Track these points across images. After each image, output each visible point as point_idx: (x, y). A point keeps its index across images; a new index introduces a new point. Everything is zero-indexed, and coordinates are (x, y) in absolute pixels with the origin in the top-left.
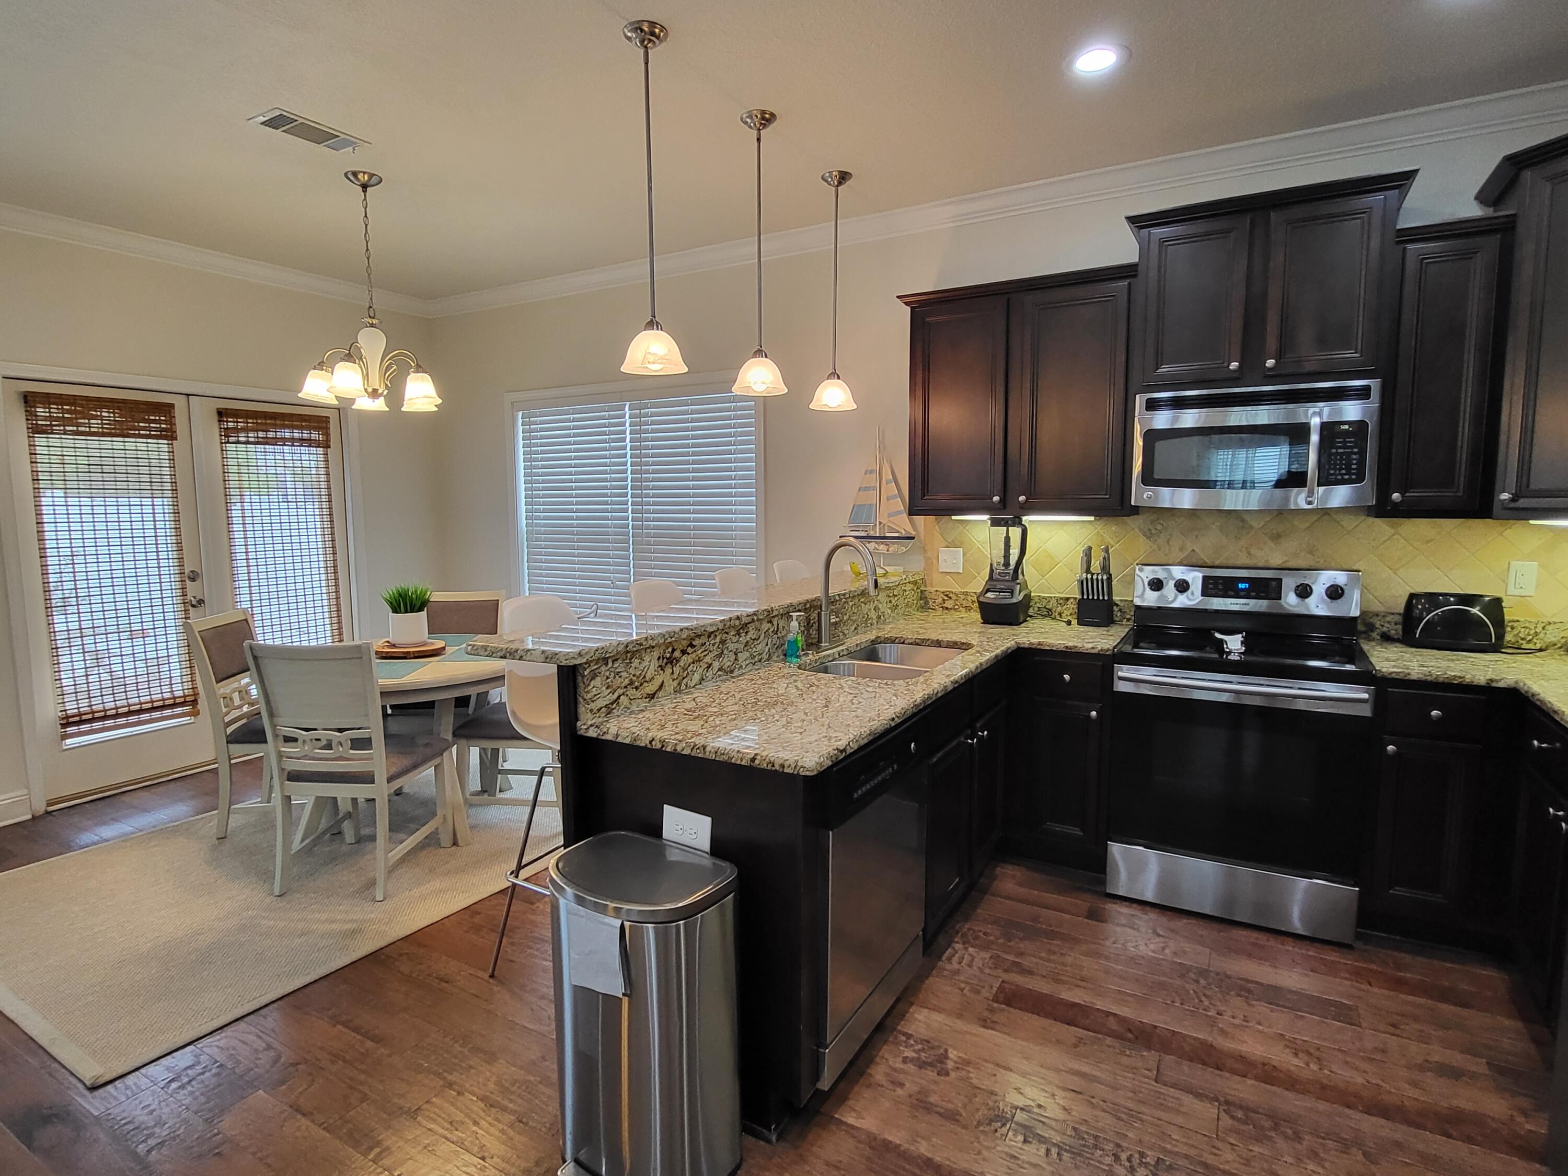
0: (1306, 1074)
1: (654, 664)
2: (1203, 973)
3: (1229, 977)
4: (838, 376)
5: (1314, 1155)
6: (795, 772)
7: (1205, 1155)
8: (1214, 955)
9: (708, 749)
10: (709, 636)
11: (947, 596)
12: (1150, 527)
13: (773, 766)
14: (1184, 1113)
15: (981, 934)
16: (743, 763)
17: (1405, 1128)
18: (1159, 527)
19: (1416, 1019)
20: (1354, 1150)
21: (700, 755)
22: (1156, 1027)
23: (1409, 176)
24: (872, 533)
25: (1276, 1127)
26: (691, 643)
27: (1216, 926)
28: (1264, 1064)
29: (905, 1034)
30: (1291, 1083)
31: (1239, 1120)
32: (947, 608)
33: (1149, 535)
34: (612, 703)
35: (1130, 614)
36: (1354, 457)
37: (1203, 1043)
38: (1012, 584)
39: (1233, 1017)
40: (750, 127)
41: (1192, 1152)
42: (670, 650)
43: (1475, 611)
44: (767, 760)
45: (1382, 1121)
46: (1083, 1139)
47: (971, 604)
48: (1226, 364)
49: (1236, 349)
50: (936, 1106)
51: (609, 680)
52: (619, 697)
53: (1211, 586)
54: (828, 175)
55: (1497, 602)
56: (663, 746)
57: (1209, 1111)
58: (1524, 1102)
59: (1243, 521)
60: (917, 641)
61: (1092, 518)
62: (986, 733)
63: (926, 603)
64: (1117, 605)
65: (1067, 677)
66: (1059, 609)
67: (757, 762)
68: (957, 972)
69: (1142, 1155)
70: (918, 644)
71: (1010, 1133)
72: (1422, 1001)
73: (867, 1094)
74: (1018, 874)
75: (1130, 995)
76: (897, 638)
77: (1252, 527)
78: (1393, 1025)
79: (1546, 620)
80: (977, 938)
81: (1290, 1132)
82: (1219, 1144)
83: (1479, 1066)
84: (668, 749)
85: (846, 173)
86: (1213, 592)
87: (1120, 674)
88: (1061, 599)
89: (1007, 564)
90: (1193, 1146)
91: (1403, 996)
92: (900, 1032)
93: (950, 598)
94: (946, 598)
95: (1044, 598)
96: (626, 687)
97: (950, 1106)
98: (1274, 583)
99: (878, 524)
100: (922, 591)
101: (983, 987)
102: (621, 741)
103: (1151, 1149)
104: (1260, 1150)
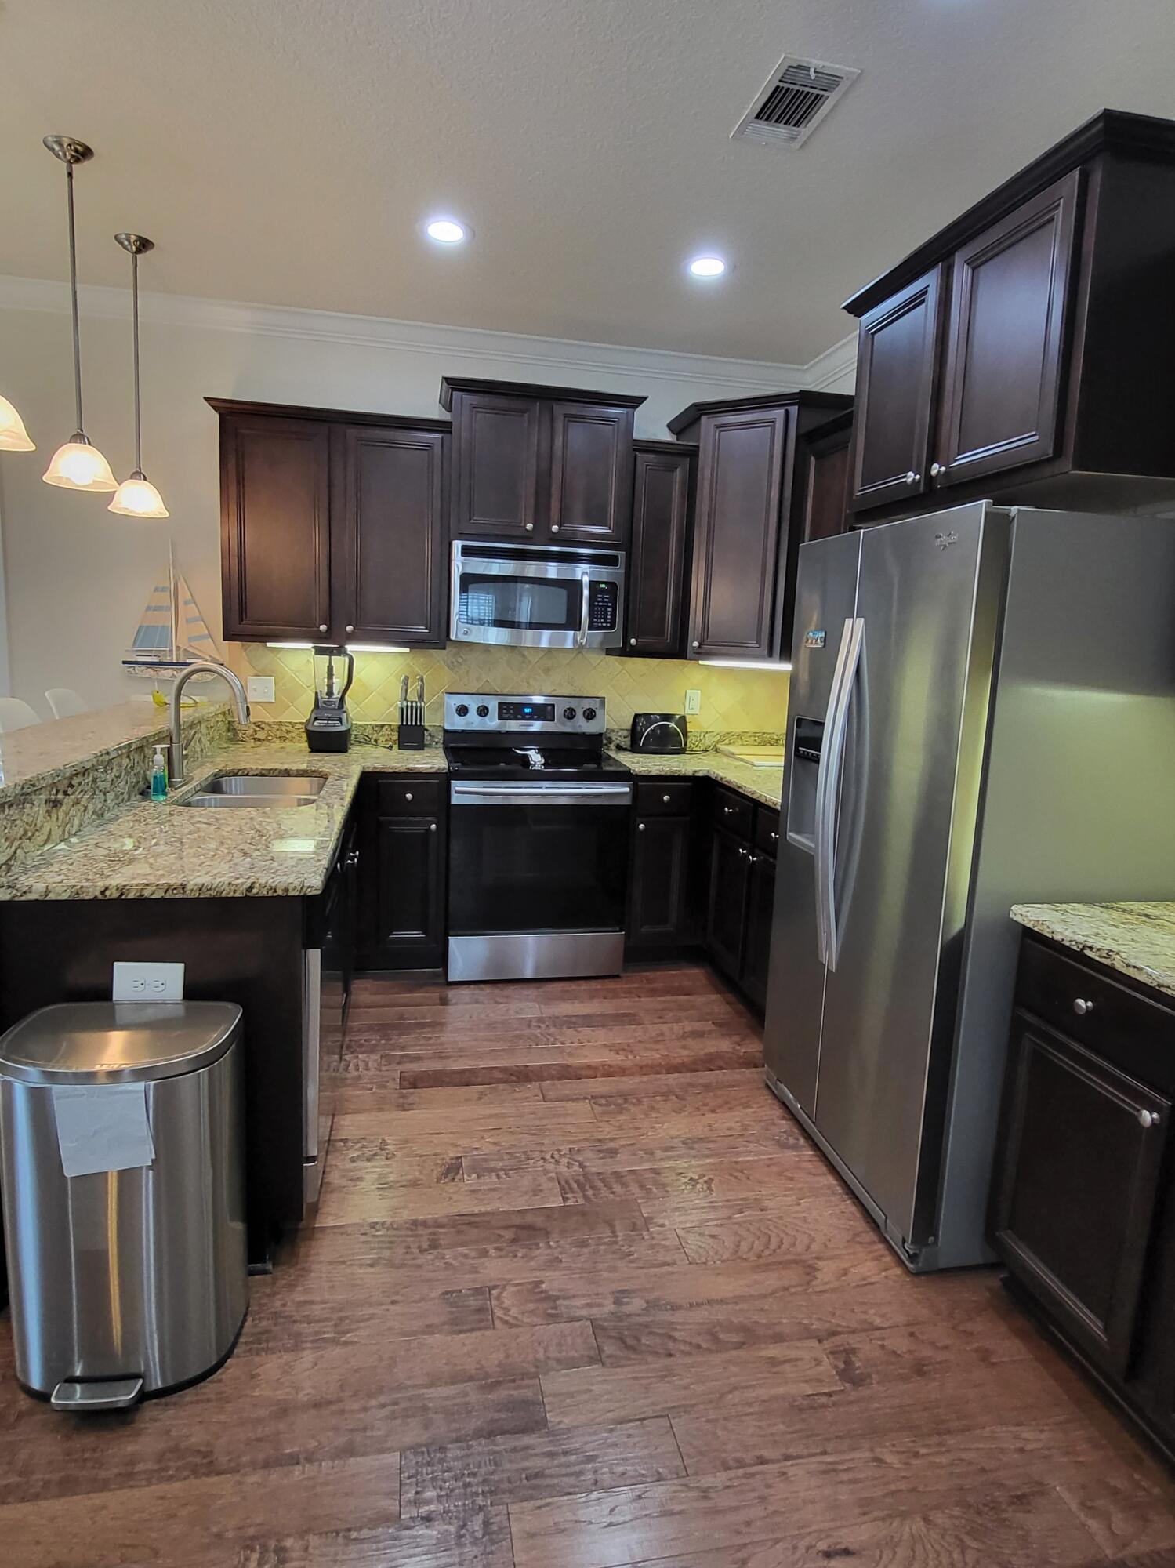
0: (628, 1064)
1: (43, 809)
2: (540, 1020)
3: (557, 1018)
4: (144, 476)
5: (652, 1109)
6: (302, 894)
7: (595, 1134)
8: (542, 1006)
9: (189, 887)
10: (84, 775)
11: (259, 726)
12: (454, 660)
13: (275, 891)
14: (570, 1114)
15: (363, 1042)
16: (237, 895)
17: (689, 1074)
18: (460, 660)
19: (671, 1010)
20: (671, 1097)
21: (177, 896)
22: (527, 1066)
23: (640, 400)
24: (168, 659)
25: (626, 1100)
26: (70, 783)
27: (537, 985)
28: (603, 1066)
29: (341, 1140)
30: (623, 1072)
31: (605, 1105)
32: (259, 740)
33: (452, 667)
34: (10, 859)
35: (440, 737)
36: (609, 609)
37: (562, 1066)
38: (339, 712)
39: (572, 1043)
40: (58, 156)
41: (587, 1136)
42: (54, 791)
43: (672, 725)
44: (268, 887)
45: (676, 1075)
46: (517, 1157)
47: (285, 735)
48: (522, 525)
49: (531, 513)
50: (398, 1182)
51: (6, 831)
52: (15, 852)
53: (504, 711)
54: (124, 236)
55: (683, 718)
56: (122, 894)
57: (586, 1106)
58: (737, 1038)
59: (524, 656)
60: (263, 772)
61: (407, 650)
62: (357, 853)
63: (235, 735)
64: (427, 730)
65: (409, 796)
66: (375, 736)
67: (255, 891)
68: (359, 1077)
69: (559, 1151)
70: (263, 775)
71: (465, 1176)
72: (668, 998)
73: (334, 1197)
74: (368, 985)
75: (500, 1051)
76: (239, 770)
77: (530, 662)
78: (660, 1018)
79: (705, 730)
80: (361, 1046)
81: (635, 1100)
82: (600, 1124)
83: (709, 1026)
84: (131, 896)
85: (147, 241)
86: (507, 716)
87: (457, 789)
88: (377, 726)
89: (330, 693)
90: (585, 1132)
91: (659, 999)
92: (336, 1141)
93: (263, 729)
94: (258, 729)
95: (361, 726)
96: (21, 838)
97: (410, 1177)
98: (549, 708)
99: (174, 649)
100: (229, 722)
101: (387, 1082)
102: (54, 898)
103: (561, 1145)
104: (624, 1118)
